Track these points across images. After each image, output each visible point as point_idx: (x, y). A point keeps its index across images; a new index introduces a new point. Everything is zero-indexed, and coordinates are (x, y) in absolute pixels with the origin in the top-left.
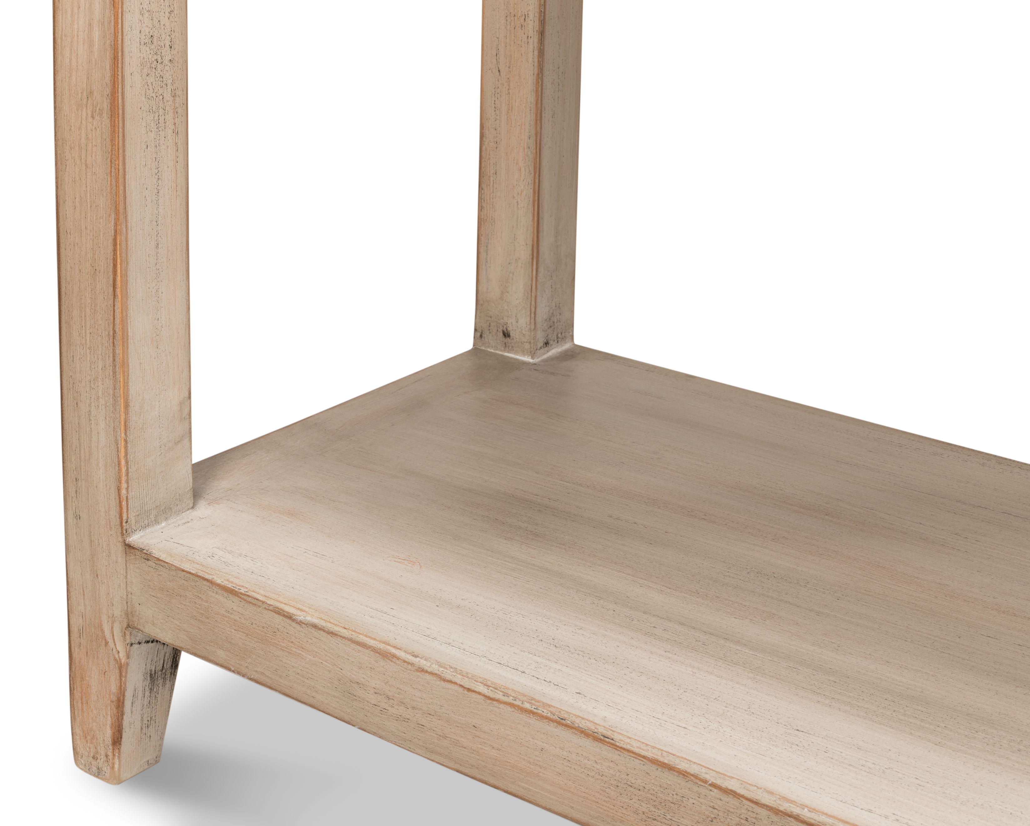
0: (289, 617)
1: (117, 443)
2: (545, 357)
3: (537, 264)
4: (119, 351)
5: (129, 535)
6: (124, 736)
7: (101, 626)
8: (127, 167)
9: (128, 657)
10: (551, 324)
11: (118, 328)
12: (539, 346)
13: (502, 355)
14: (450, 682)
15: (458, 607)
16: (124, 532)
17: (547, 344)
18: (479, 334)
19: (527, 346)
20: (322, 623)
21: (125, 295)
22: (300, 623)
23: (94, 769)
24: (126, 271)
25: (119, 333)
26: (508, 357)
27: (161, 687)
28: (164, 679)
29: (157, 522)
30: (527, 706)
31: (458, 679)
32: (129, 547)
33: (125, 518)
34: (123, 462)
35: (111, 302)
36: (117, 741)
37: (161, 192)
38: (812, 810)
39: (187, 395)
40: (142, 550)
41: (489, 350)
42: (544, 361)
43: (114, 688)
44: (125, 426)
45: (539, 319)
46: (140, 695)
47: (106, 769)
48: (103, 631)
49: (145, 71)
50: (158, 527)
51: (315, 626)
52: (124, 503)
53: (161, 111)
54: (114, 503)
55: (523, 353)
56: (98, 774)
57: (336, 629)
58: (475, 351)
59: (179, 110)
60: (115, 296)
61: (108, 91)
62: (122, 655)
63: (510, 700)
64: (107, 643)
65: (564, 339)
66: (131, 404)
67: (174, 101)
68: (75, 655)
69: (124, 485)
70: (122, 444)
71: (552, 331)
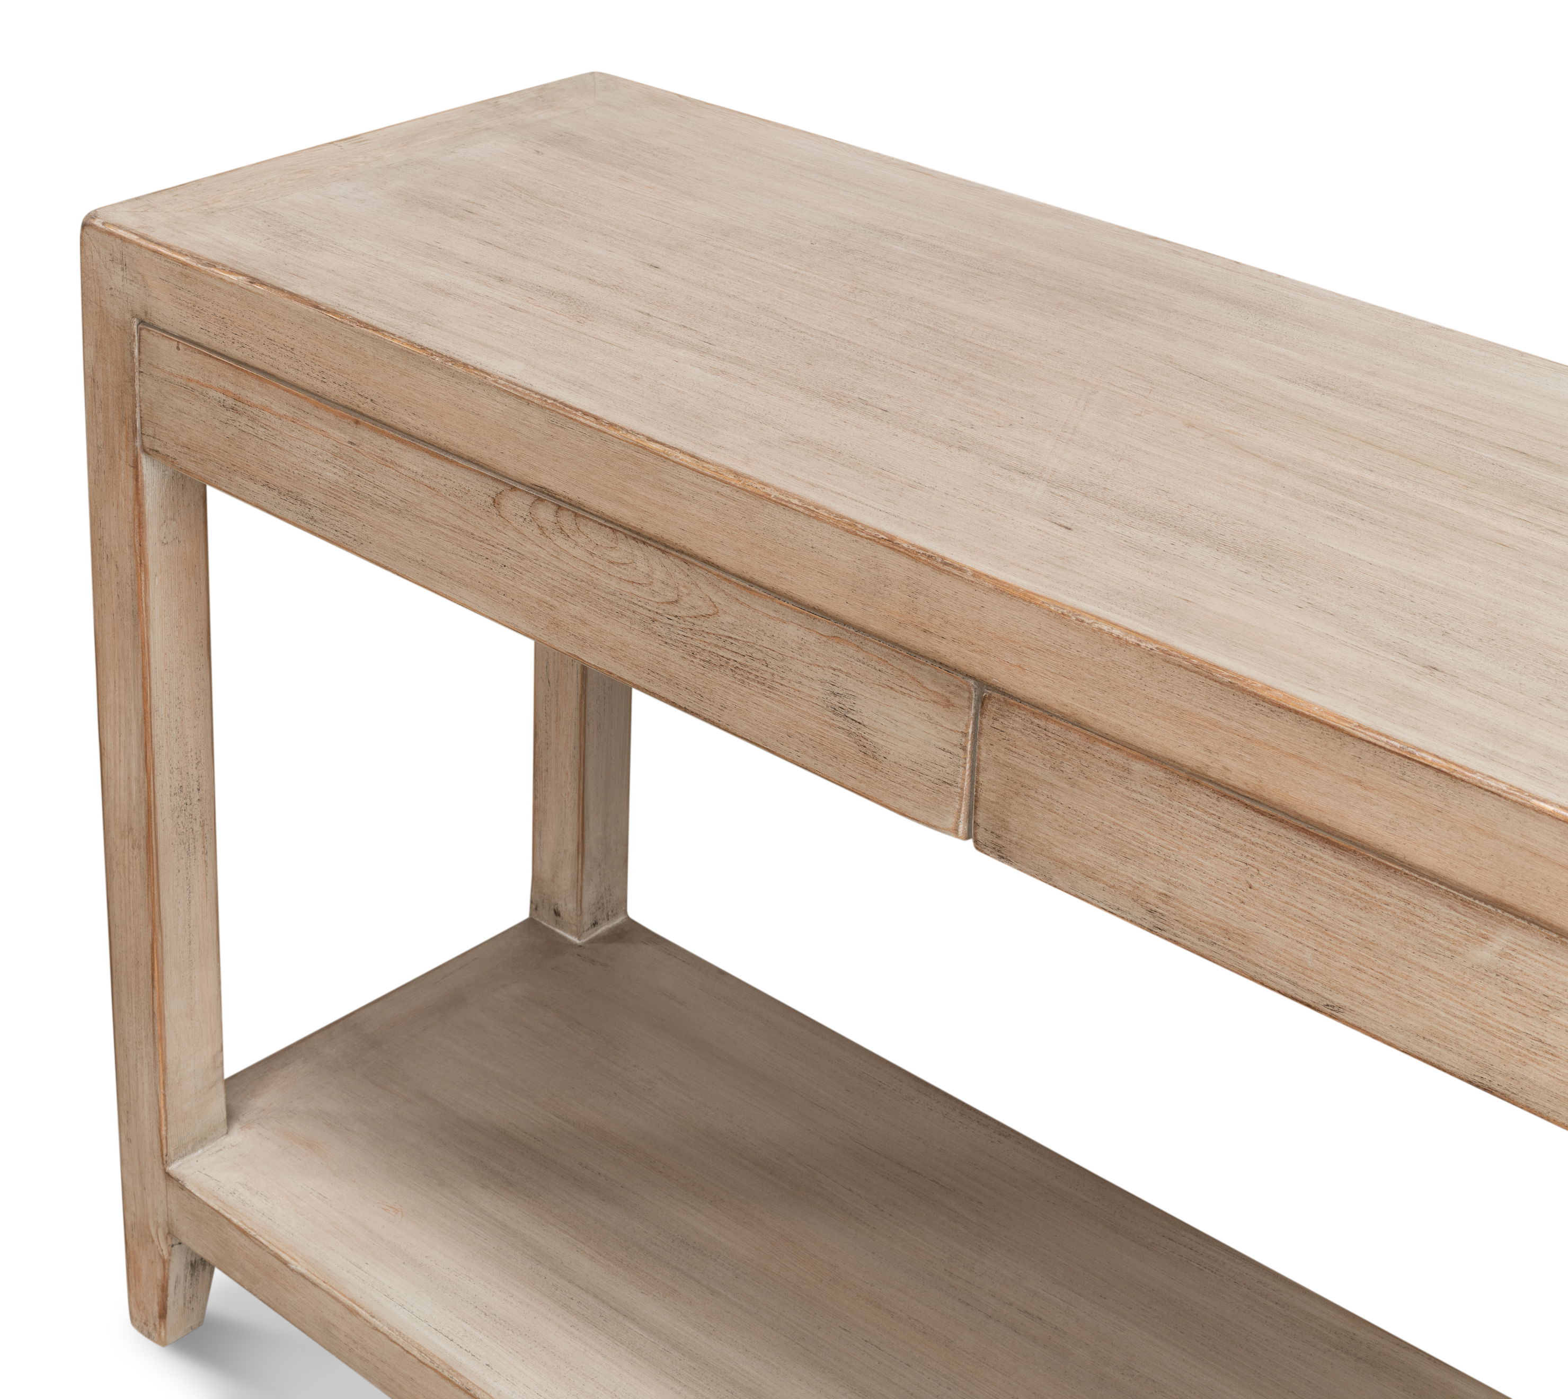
0: (285, 1263)
1: (157, 1095)
2: (593, 935)
3: (582, 858)
4: (157, 1028)
5: (168, 1165)
6: (169, 1312)
7: (148, 1227)
8: (161, 891)
9: (170, 1257)
10: (599, 905)
11: (156, 1010)
12: (586, 928)
13: (553, 931)
16: (165, 1163)
17: (595, 924)
18: (535, 906)
19: (574, 928)
20: (308, 1274)
21: (162, 987)
22: (293, 1270)
23: (146, 1332)
24: (162, 968)
25: (157, 1015)
26: (558, 934)
27: (201, 1272)
29: (194, 1150)
32: (168, 1175)
33: (165, 1152)
34: (163, 1111)
35: (151, 990)
36: (163, 1315)
37: (192, 902)
39: (220, 1049)
40: (178, 1180)
41: (543, 922)
42: (592, 941)
43: (159, 1275)
44: (164, 1083)
45: (585, 905)
46: (182, 1280)
47: (154, 1334)
48: (150, 1232)
49: (176, 814)
50: (195, 1154)
51: (303, 1276)
52: (164, 1141)
53: (191, 841)
54: (156, 1140)
55: (571, 933)
56: (149, 1336)
57: (319, 1282)
58: (531, 922)
59: (208, 836)
60: (153, 987)
61: (144, 833)
62: (165, 1253)
64: (153, 1241)
65: (615, 915)
66: (169, 1067)
67: (203, 830)
68: (129, 1242)
69: (164, 1128)
70: (162, 1097)
71: (603, 911)
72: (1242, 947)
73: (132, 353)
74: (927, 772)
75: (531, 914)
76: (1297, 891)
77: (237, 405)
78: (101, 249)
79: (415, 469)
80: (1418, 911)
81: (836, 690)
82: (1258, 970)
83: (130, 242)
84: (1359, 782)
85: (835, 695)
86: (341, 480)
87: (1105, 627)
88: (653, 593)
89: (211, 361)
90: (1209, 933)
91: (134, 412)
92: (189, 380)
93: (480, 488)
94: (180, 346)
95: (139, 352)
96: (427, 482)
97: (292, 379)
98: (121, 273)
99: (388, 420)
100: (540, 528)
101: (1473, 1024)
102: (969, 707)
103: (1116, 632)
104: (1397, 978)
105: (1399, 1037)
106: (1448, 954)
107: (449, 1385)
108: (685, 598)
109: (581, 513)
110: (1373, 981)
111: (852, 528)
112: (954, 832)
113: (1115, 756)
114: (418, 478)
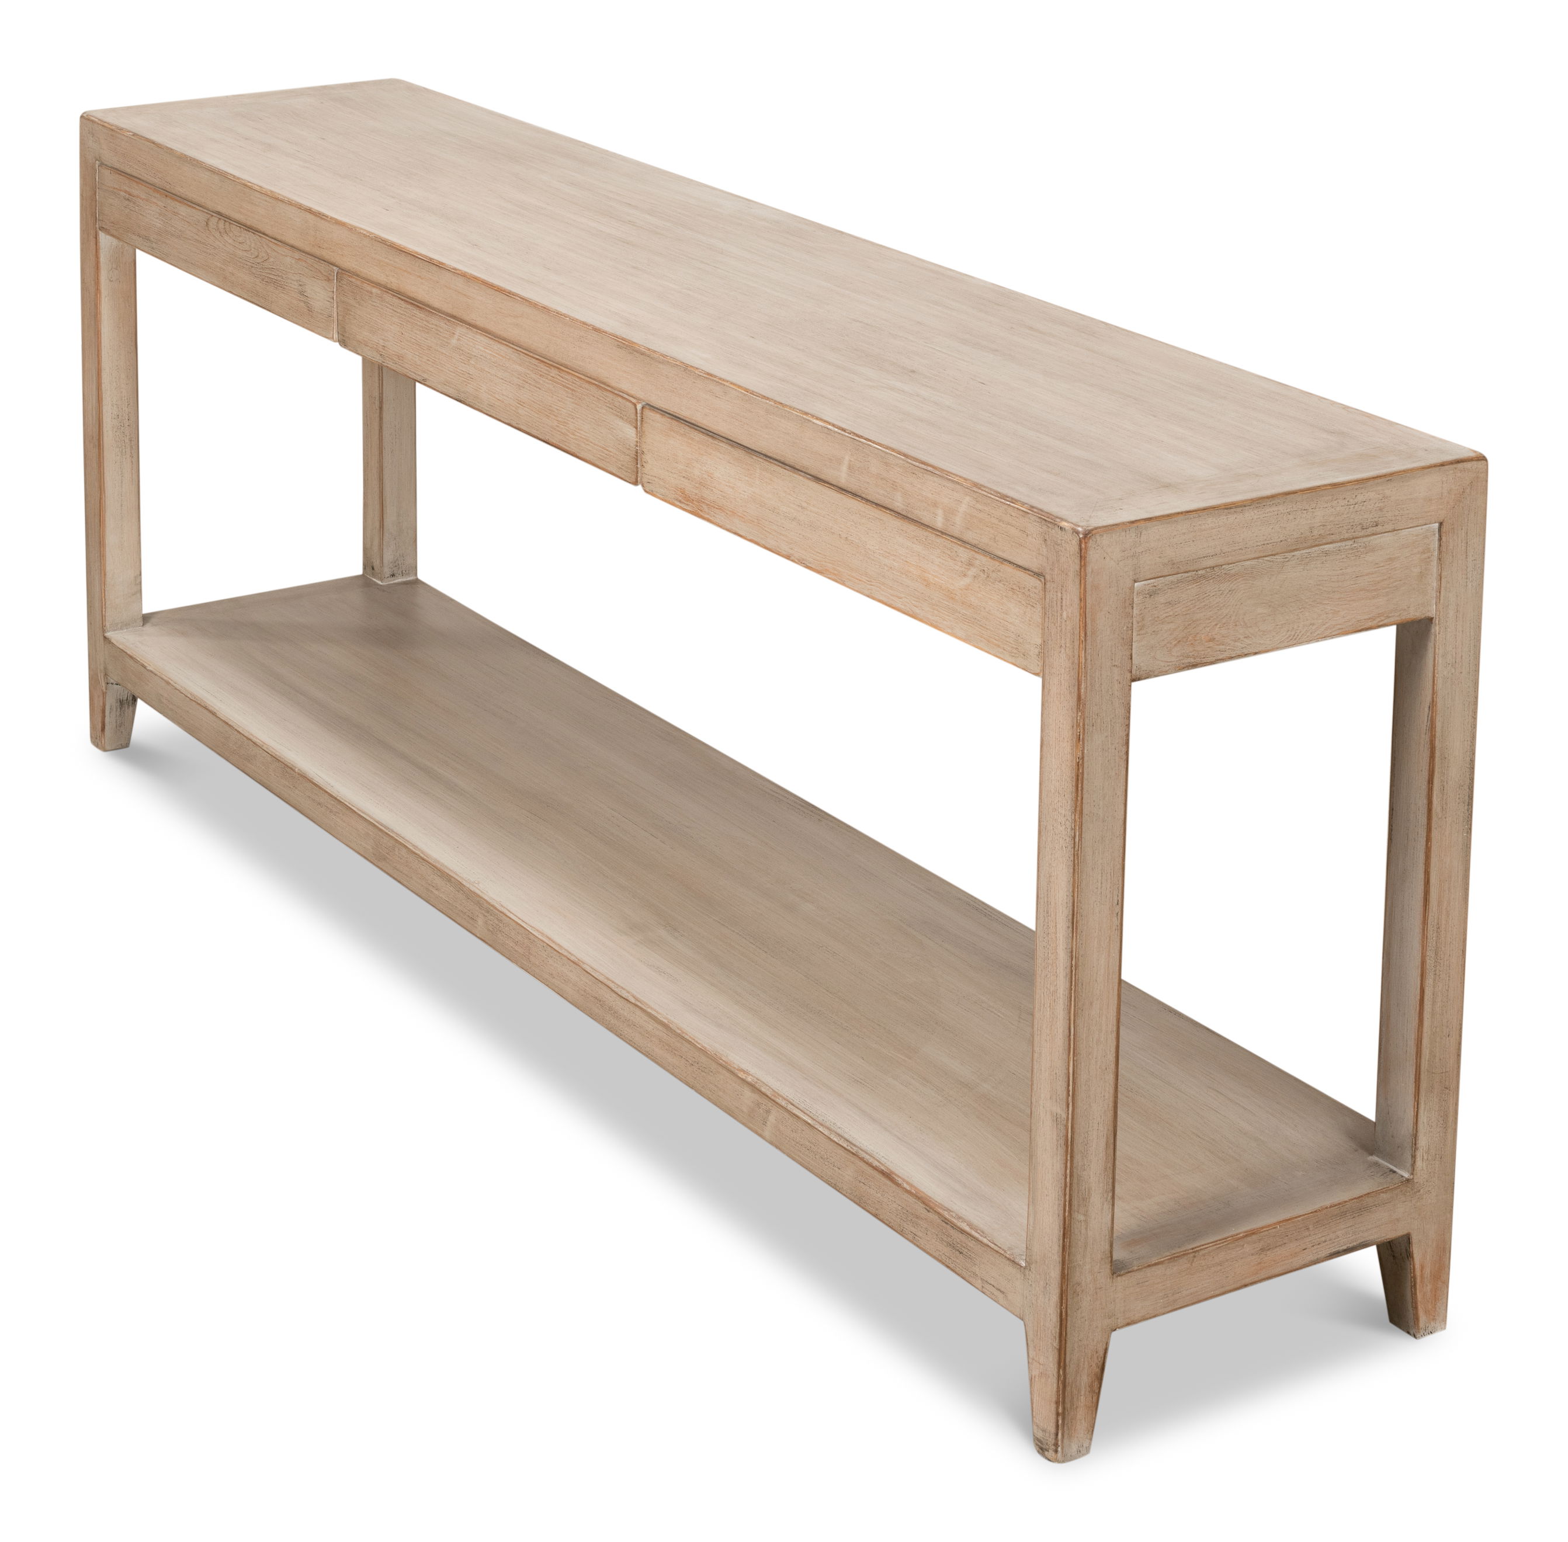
1: (101, 591)
2: (395, 582)
3: (383, 531)
4: (102, 550)
5: (106, 633)
6: (107, 730)
7: (97, 674)
8: (105, 471)
9: (106, 689)
10: (396, 564)
11: (101, 540)
12: (386, 576)
13: (370, 579)
14: (182, 693)
16: (104, 631)
17: (393, 575)
18: (364, 566)
19: (379, 575)
20: (154, 670)
21: (104, 526)
22: (148, 670)
23: (98, 744)
24: (104, 515)
25: (101, 542)
26: (373, 581)
27: (126, 709)
28: (129, 705)
29: (121, 629)
32: (105, 638)
33: (104, 624)
34: (104, 599)
35: (99, 529)
36: (103, 729)
37: (124, 483)
38: (257, 738)
39: (139, 573)
40: (108, 639)
41: (367, 575)
42: (387, 584)
43: (101, 704)
44: (104, 583)
45: (385, 561)
46: (115, 710)
47: (102, 745)
48: (98, 676)
49: (115, 430)
50: (123, 631)
51: (152, 672)
52: (104, 617)
53: (124, 447)
54: (100, 617)
55: (378, 579)
56: (99, 746)
57: (157, 673)
58: (363, 575)
60: (100, 526)
61: (98, 438)
62: (104, 688)
64: (100, 682)
65: (408, 574)
66: (107, 574)
69: (104, 610)
70: (103, 591)
71: (399, 568)
72: (402, 362)
73: (96, 179)
74: (324, 313)
75: (363, 573)
76: (412, 331)
77: (130, 198)
78: (86, 130)
79: (184, 214)
80: (439, 329)
81: (301, 283)
82: (407, 371)
83: (95, 122)
84: (420, 277)
85: (300, 285)
86: (161, 226)
87: (362, 231)
88: (252, 254)
89: (121, 177)
90: (395, 359)
92: (114, 188)
93: (200, 216)
94: (112, 172)
95: (98, 178)
96: (187, 220)
97: (145, 179)
98: (91, 138)
99: (174, 192)
100: (220, 232)
101: (454, 373)
102: (334, 280)
103: (365, 232)
104: (436, 360)
105: (439, 387)
106: (447, 344)
107: (205, 711)
108: (260, 254)
109: (232, 222)
110: (431, 363)
111: (300, 207)
112: (332, 338)
113: (369, 288)
114: (185, 219)
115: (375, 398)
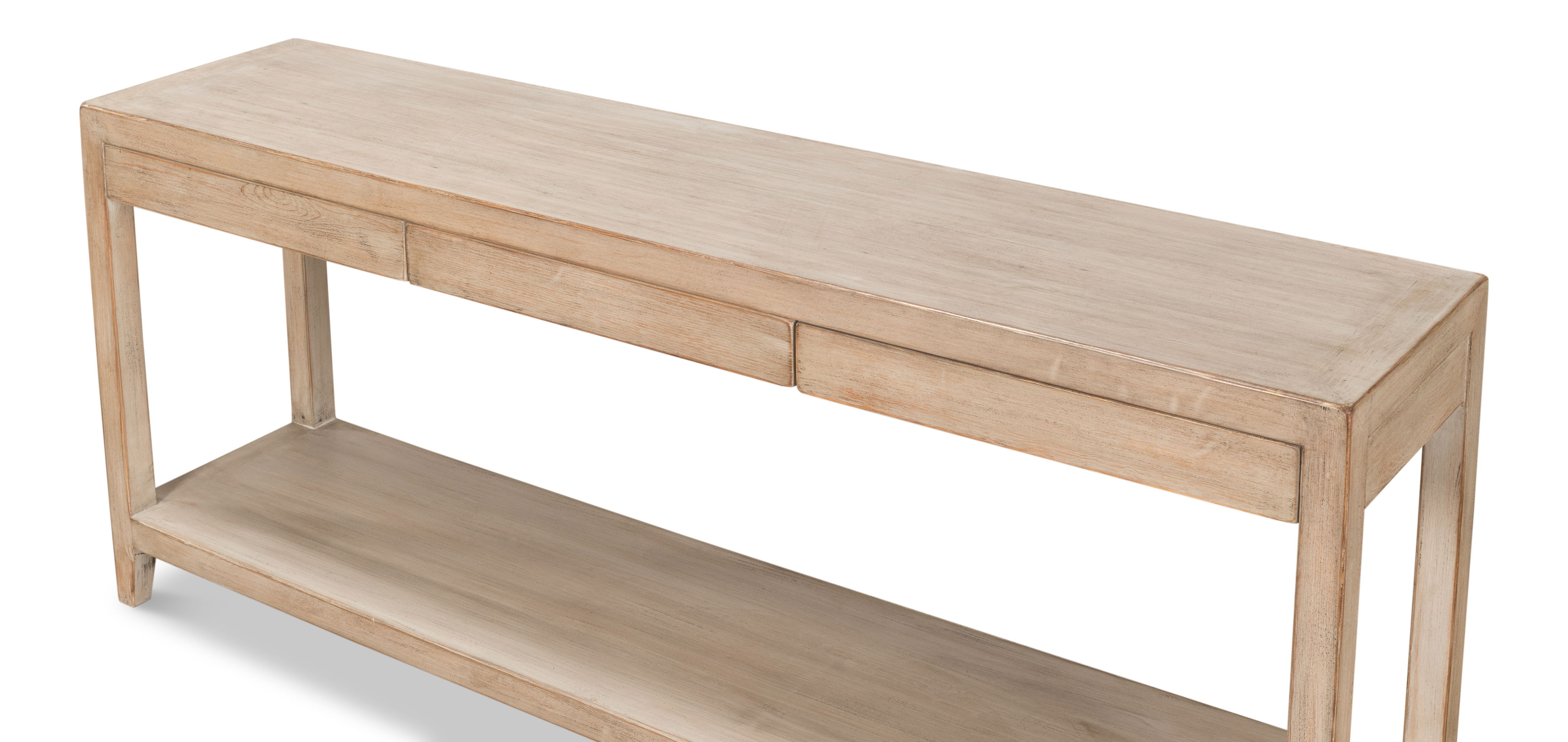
0: (183, 543)
1: (126, 483)
2: (320, 426)
3: (313, 389)
4: (124, 451)
5: (132, 516)
6: (135, 588)
7: (124, 548)
8: (123, 388)
9: (135, 559)
10: (322, 411)
11: (123, 443)
12: (317, 423)
13: (302, 426)
14: (229, 562)
15: (240, 537)
16: (130, 515)
17: (320, 420)
18: (294, 417)
19: (311, 422)
21: (125, 432)
22: (186, 545)
23: (126, 602)
24: (125, 424)
25: (124, 445)
26: (304, 427)
27: (149, 571)
28: (150, 567)
29: (142, 510)
30: (250, 568)
31: (231, 561)
32: (132, 520)
33: (130, 509)
34: (128, 490)
35: (120, 435)
36: (133, 590)
37: (137, 395)
38: (321, 595)
40: (137, 522)
41: (298, 423)
42: (318, 429)
43: (130, 571)
44: (128, 477)
45: (315, 411)
46: (141, 573)
47: (130, 601)
48: (125, 551)
49: (128, 355)
50: (143, 512)
51: (190, 546)
52: (129, 505)
53: (135, 367)
54: (126, 505)
55: (310, 425)
56: (127, 603)
57: (197, 546)
58: (292, 425)
59: (142, 365)
60: (122, 433)
61: (115, 364)
62: (133, 559)
63: (245, 567)
64: (127, 555)
65: (330, 417)
66: (130, 470)
67: (139, 363)
68: (117, 560)
69: (129, 498)
70: (127, 484)
71: (324, 414)
72: (492, 296)
73: (102, 157)
74: (392, 259)
75: (293, 421)
76: (504, 271)
77: (144, 170)
78: (88, 116)
79: (213, 183)
80: (537, 268)
81: (361, 235)
82: (497, 303)
83: (100, 111)
84: (515, 227)
85: (361, 237)
86: (185, 193)
87: (439, 192)
88: (299, 213)
89: (133, 155)
90: (482, 293)
91: (104, 182)
92: (125, 164)
93: (235, 185)
94: (121, 151)
95: (105, 156)
96: (217, 187)
97: (164, 156)
98: (96, 125)
99: (201, 166)
100: (258, 197)
101: (558, 303)
102: (403, 231)
103: (442, 193)
104: (535, 293)
105: (539, 314)
106: (547, 280)
108: (309, 213)
109: (272, 188)
110: (529, 296)
111: (360, 174)
112: (403, 279)
113: (448, 237)
114: (213, 186)
115: (299, 288)
